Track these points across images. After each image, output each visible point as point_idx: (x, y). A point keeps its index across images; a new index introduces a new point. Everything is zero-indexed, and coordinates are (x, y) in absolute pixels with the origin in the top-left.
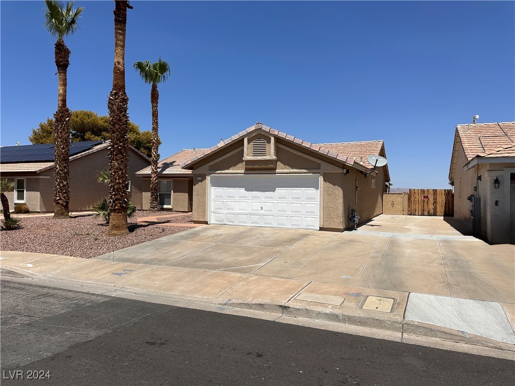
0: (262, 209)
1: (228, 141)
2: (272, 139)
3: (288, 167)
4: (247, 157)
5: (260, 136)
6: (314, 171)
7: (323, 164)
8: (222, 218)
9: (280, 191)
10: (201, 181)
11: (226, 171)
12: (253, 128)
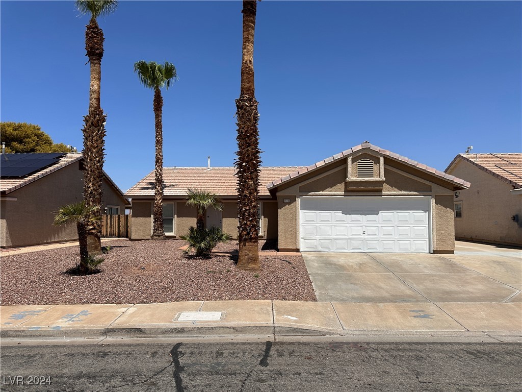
0: (364, 233)
1: (329, 160)
2: (382, 159)
3: (395, 189)
4: (352, 177)
5: (367, 156)
6: (425, 193)
7: (434, 186)
8: (316, 244)
9: (383, 214)
10: (289, 204)
11: (321, 193)
12: (359, 147)
